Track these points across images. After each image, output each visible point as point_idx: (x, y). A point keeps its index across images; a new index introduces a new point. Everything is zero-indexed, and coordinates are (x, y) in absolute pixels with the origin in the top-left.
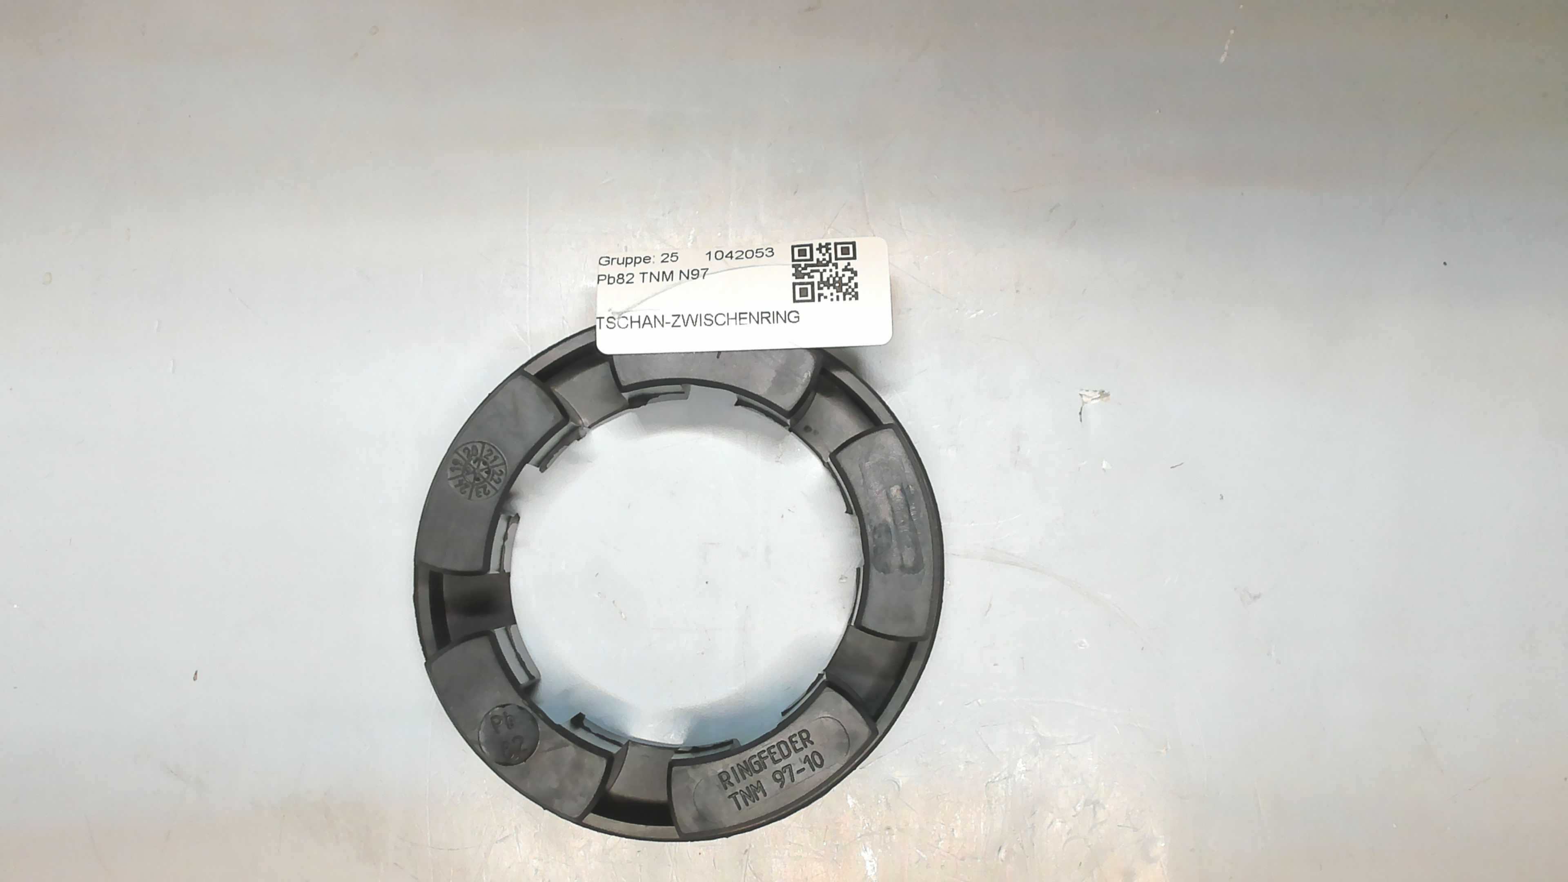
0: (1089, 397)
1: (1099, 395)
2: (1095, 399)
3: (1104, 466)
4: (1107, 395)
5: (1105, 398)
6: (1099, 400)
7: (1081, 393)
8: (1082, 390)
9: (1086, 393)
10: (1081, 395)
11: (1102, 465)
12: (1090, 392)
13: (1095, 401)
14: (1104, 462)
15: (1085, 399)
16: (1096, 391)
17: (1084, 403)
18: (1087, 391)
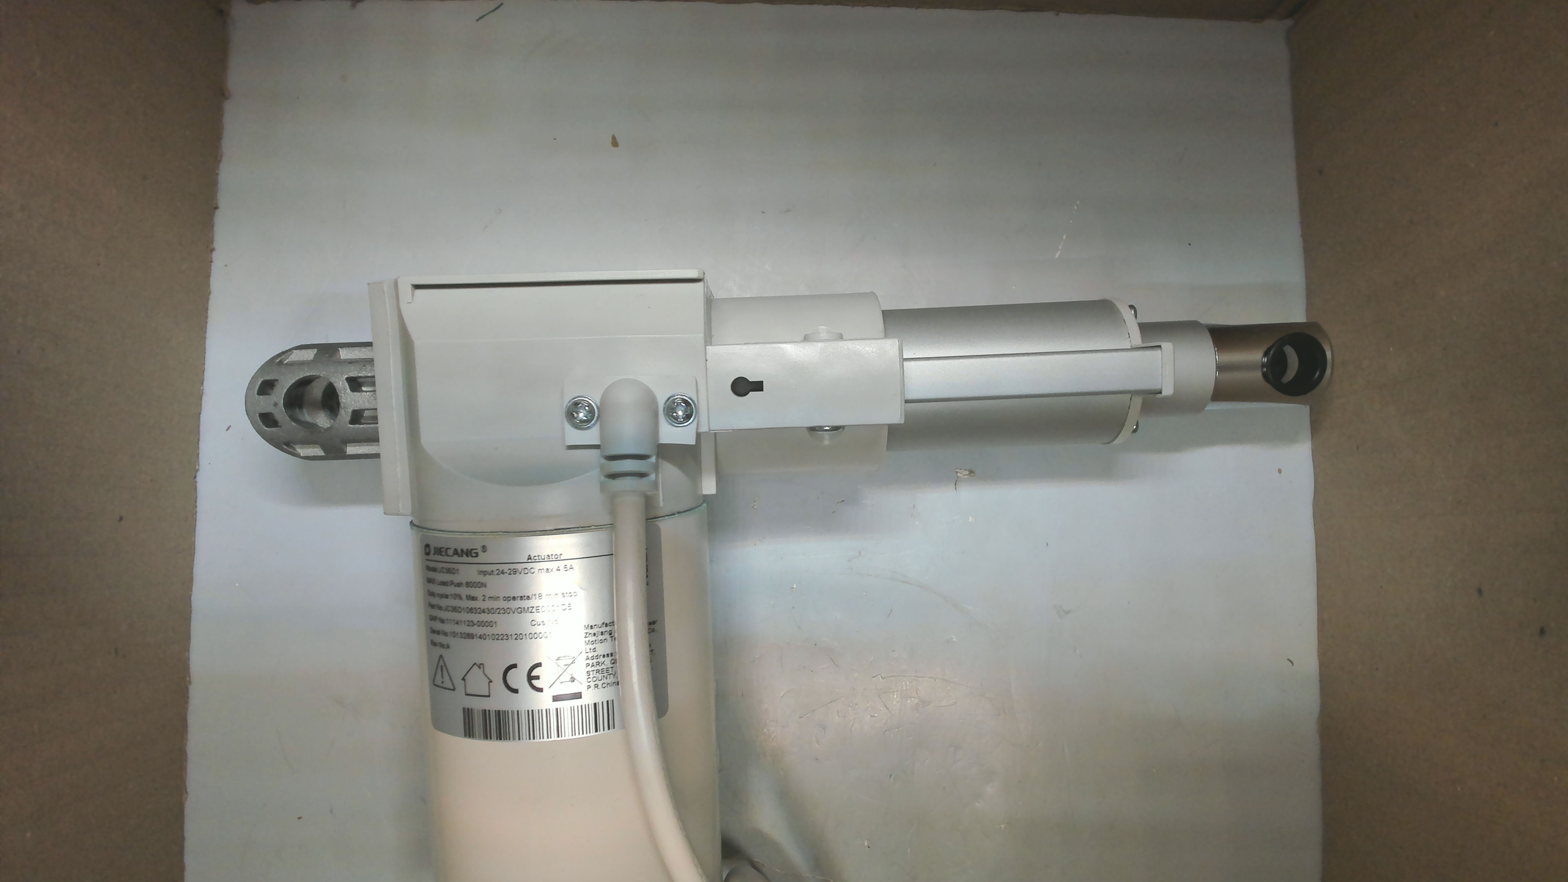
0: (962, 474)
1: (968, 473)
2: (966, 475)
3: (970, 520)
4: (974, 473)
5: (973, 474)
6: (967, 476)
7: (956, 470)
8: (957, 469)
9: (959, 471)
10: (957, 472)
11: (969, 519)
12: (962, 470)
13: (965, 476)
14: (970, 517)
15: (959, 475)
16: (966, 470)
17: (958, 477)
18: (961, 469)
